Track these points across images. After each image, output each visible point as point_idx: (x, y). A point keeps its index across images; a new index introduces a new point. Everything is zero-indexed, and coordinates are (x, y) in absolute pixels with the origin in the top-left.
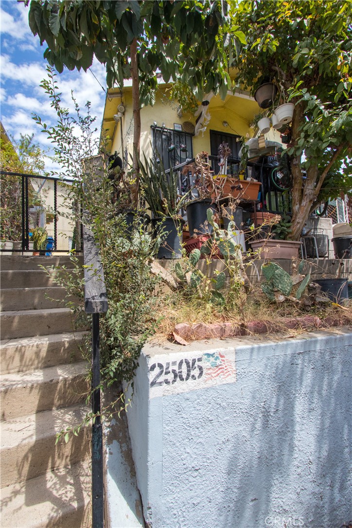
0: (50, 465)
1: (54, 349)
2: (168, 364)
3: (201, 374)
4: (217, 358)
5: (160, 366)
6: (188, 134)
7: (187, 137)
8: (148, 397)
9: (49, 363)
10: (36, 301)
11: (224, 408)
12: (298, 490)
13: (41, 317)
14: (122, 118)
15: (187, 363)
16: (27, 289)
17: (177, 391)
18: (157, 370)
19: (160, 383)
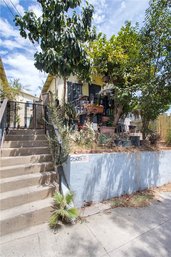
0: (46, 182)
1: (41, 158)
2: (74, 157)
3: (81, 160)
4: (85, 157)
5: (73, 157)
6: (81, 84)
7: (80, 86)
8: (70, 163)
9: (40, 161)
10: (32, 145)
11: (86, 167)
12: (102, 187)
13: (36, 149)
14: (56, 78)
15: (78, 157)
16: (30, 141)
17: (76, 163)
18: (72, 158)
19: (73, 161)
